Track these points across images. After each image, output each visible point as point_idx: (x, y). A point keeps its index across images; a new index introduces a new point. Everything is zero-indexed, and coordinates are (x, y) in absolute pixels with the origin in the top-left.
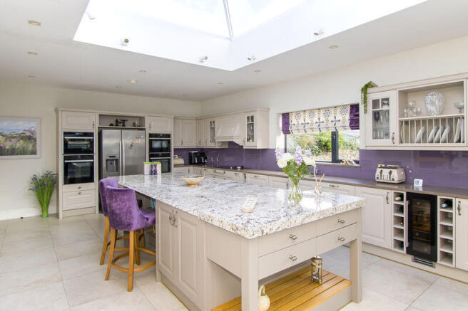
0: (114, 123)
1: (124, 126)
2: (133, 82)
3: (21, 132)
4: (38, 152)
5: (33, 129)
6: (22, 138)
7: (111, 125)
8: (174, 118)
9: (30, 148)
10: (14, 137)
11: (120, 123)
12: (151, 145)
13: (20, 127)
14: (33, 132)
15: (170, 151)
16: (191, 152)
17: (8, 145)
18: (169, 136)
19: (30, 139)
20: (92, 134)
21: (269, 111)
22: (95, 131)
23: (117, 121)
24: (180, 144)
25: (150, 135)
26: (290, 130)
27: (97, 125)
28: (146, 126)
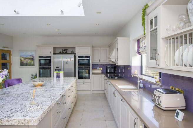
0: (62, 51)
1: (66, 52)
2: (57, 30)
3: (29, 56)
4: (35, 65)
5: (33, 55)
6: (30, 59)
7: (60, 52)
8: (92, 47)
9: (32, 63)
10: (27, 59)
11: (64, 51)
12: (79, 62)
13: (29, 54)
14: (33, 56)
15: (89, 65)
16: (107, 66)
17: (25, 62)
18: (89, 57)
19: (32, 59)
20: (50, 57)
21: (130, 39)
22: (52, 55)
23: (63, 50)
24: (99, 62)
25: (79, 57)
26: (139, 52)
27: (52, 52)
28: (76, 52)
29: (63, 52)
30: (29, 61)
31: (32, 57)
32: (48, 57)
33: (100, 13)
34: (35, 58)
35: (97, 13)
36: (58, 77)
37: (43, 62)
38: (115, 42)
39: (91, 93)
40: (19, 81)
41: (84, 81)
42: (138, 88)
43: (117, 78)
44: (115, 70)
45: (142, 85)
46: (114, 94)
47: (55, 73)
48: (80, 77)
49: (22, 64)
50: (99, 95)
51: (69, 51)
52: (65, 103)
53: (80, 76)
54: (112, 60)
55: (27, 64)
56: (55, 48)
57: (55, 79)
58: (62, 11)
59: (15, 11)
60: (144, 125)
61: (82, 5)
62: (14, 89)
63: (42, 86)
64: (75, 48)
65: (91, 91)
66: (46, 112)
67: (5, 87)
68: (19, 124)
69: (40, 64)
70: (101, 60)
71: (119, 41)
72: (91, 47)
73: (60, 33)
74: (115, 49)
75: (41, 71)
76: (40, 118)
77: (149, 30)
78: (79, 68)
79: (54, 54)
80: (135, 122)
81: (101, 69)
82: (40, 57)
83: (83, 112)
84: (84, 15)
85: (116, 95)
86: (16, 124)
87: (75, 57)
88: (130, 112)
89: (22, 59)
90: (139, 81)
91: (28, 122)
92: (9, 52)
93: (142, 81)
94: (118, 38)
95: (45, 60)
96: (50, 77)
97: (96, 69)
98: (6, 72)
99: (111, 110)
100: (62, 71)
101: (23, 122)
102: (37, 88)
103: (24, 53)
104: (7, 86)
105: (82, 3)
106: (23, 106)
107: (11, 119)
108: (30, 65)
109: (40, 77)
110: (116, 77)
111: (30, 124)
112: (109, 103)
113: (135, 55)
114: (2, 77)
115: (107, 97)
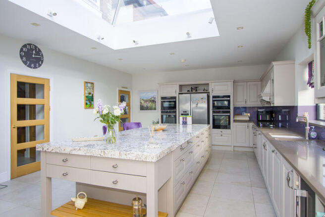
0: (190, 90)
1: (196, 91)
2: (183, 61)
3: (150, 98)
4: (157, 109)
5: (155, 96)
6: (150, 101)
7: (188, 91)
8: (234, 82)
9: (154, 107)
10: (147, 101)
11: (194, 89)
12: (213, 104)
13: (150, 95)
14: (155, 98)
15: (230, 109)
16: (259, 110)
17: (145, 105)
18: (229, 96)
19: (154, 101)
20: (175, 98)
21: (294, 64)
22: (177, 95)
23: (192, 88)
24: (244, 103)
25: (214, 97)
26: (311, 82)
27: (178, 92)
28: (210, 91)
29: (192, 91)
30: (149, 104)
31: (153, 99)
32: (172, 98)
33: (242, 28)
34: (156, 100)
35: (238, 29)
36: (185, 123)
37: (166, 104)
38: (269, 71)
39: (233, 150)
40: (138, 125)
41: (221, 132)
42: (307, 138)
43: (273, 127)
44: (271, 116)
45: (314, 135)
46: (264, 146)
47: (181, 118)
48: (216, 126)
49: (142, 108)
50: (245, 153)
51: (201, 89)
52: (191, 152)
53: (216, 124)
54: (264, 98)
55: (147, 108)
56: (181, 86)
57: (181, 126)
58: (188, 34)
59: (134, 42)
60: (302, 179)
61: (214, 20)
62: (132, 132)
63: (163, 130)
64: (208, 84)
65: (232, 147)
66: (166, 152)
67: (124, 130)
68: (137, 159)
69: (163, 108)
70: (248, 101)
71: (275, 68)
72: (232, 82)
73: (188, 65)
74: (270, 81)
75: (165, 117)
76: (158, 155)
77: (318, 38)
78: (214, 112)
79: (179, 94)
80: (288, 176)
81: (249, 114)
82: (162, 98)
83: (218, 172)
84: (218, 34)
85: (267, 147)
86: (134, 159)
87: (208, 97)
88: (284, 166)
89: (143, 102)
90: (308, 128)
91: (146, 158)
92: (128, 93)
93: (313, 127)
94: (274, 63)
95: (170, 102)
96: (176, 123)
97: (240, 114)
98: (124, 104)
99: (261, 174)
100: (190, 115)
101: (140, 156)
102: (157, 132)
103: (144, 94)
104: (126, 129)
105: (213, 17)
106: (141, 145)
107: (129, 153)
108: (151, 109)
109: (162, 122)
110: (272, 125)
111: (148, 160)
112: (260, 163)
113: (305, 89)
114: (121, 110)
115: (257, 156)
